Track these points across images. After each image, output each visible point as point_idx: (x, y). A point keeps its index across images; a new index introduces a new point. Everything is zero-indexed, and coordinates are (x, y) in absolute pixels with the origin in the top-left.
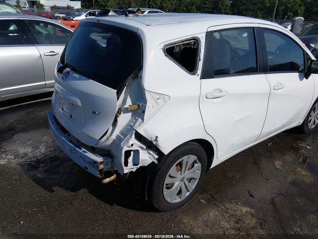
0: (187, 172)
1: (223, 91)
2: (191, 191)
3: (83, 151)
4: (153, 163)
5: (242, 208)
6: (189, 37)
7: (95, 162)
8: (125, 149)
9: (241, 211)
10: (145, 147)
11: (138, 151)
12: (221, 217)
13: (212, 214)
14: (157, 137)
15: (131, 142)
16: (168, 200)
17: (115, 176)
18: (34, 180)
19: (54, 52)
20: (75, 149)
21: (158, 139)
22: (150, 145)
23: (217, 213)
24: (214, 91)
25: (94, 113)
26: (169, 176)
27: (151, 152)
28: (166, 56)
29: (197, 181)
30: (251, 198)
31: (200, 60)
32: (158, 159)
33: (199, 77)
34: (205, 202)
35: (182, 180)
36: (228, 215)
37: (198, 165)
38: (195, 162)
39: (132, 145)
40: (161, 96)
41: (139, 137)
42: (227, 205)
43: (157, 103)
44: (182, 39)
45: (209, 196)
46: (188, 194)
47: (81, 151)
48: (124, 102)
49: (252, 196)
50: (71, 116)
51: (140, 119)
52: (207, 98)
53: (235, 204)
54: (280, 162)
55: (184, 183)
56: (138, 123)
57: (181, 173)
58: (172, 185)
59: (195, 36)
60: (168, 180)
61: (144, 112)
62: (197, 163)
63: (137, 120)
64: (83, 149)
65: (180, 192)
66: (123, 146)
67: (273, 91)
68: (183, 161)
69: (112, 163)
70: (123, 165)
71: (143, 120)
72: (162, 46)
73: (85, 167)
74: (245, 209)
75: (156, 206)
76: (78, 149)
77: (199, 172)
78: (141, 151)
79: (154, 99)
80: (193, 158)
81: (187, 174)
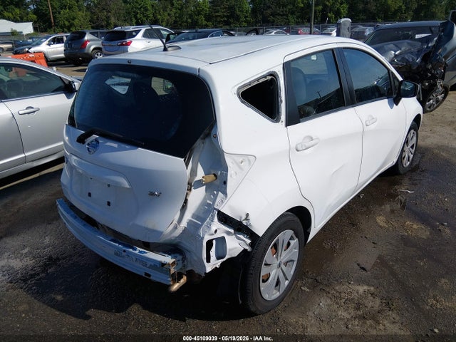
0: (284, 254)
1: (314, 138)
2: (290, 278)
3: (140, 252)
4: (245, 250)
5: (357, 287)
6: (265, 73)
7: (163, 264)
8: (207, 238)
9: (358, 293)
10: (232, 231)
11: (223, 238)
12: (336, 306)
13: (323, 304)
14: (247, 215)
15: (213, 228)
16: (266, 297)
17: (185, 278)
18: (53, 307)
19: (32, 108)
20: (125, 251)
21: (250, 217)
22: (239, 227)
23: (329, 302)
24: (304, 139)
25: (152, 194)
26: (265, 264)
27: (241, 237)
28: (242, 102)
29: (295, 263)
30: (364, 272)
31: (281, 101)
32: (251, 245)
33: (284, 123)
34: (308, 290)
35: (280, 265)
36: (343, 300)
37: (294, 242)
38: (292, 238)
39: (216, 231)
40: (243, 157)
41: (224, 219)
42: (337, 288)
43: (240, 168)
44: (256, 77)
45: (310, 280)
46: (287, 282)
47: (137, 252)
48: (194, 173)
49: (364, 269)
50: (109, 204)
51: (220, 193)
52: (298, 151)
53: (347, 283)
54: (381, 218)
55: (282, 269)
56: (218, 200)
57: (277, 258)
58: (269, 275)
59: (272, 70)
60: (264, 271)
61: (225, 183)
62: (294, 239)
63: (216, 196)
64: (138, 248)
65: (278, 283)
66: (204, 235)
67: (366, 128)
68: (278, 240)
69: (183, 262)
70: (205, 261)
71: (225, 193)
72: (235, 90)
73: (146, 274)
74: (362, 289)
75: (253, 309)
76: (131, 250)
77: (297, 250)
78: (227, 238)
79: (236, 162)
80: (289, 233)
81: (285, 256)
